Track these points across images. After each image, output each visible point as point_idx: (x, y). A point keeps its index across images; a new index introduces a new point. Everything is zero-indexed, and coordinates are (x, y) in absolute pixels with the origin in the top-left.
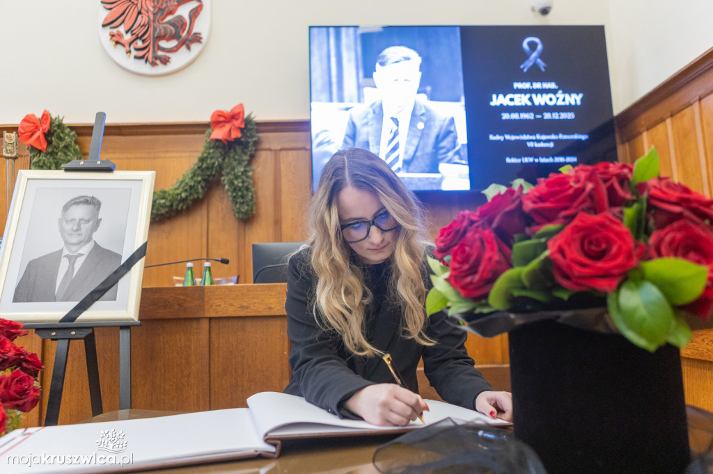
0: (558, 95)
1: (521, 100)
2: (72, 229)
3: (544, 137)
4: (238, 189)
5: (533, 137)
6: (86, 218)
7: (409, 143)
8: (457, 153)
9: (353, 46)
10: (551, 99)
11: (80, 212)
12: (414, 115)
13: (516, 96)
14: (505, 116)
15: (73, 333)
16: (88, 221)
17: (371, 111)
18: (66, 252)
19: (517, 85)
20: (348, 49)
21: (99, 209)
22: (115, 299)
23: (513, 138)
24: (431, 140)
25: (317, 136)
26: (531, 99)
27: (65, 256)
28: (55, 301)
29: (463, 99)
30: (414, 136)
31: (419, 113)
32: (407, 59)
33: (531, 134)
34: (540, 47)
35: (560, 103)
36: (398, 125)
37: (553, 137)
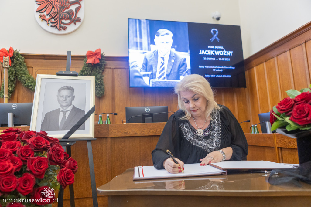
0: (224, 52)
1: (211, 53)
2: (63, 100)
3: (219, 67)
4: (98, 84)
5: (215, 67)
6: (68, 95)
7: (168, 67)
8: (187, 72)
9: (146, 28)
10: (221, 53)
11: (65, 93)
12: (170, 56)
13: (209, 51)
14: (205, 59)
15: (68, 143)
16: (69, 97)
17: (153, 54)
18: (61, 109)
19: (209, 47)
20: (144, 29)
21: (73, 92)
22: (84, 129)
23: (208, 67)
24: (177, 67)
25: (132, 63)
26: (214, 52)
27: (61, 111)
28: (59, 130)
29: (189, 51)
30: (170, 65)
31: (172, 56)
32: (167, 34)
33: (214, 66)
34: (217, 32)
35: (225, 54)
36: (164, 60)
37: (222, 67)
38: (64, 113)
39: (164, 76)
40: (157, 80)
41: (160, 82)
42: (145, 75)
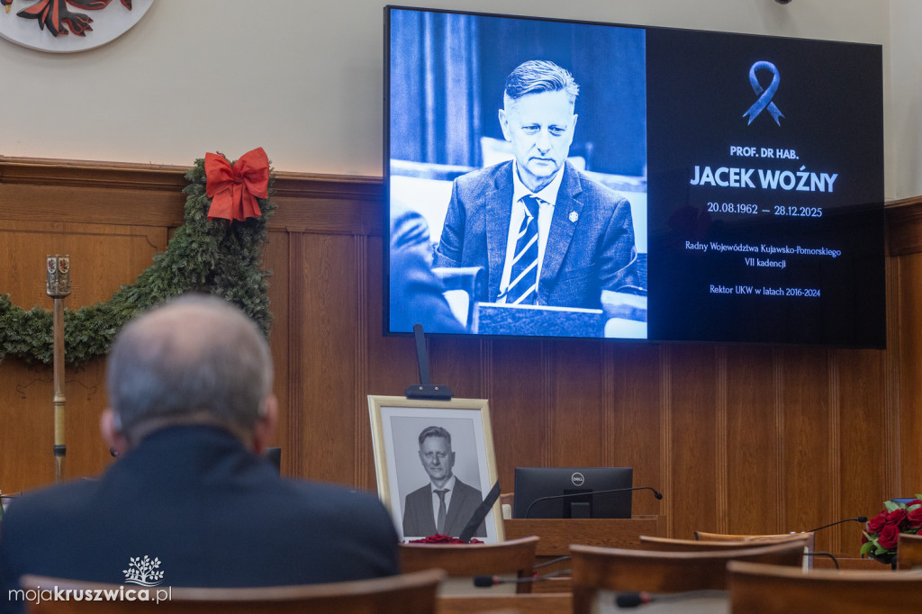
0: (799, 174)
1: (741, 178)
2: (433, 464)
3: (772, 250)
5: (756, 249)
6: (442, 451)
7: (552, 247)
8: (631, 271)
9: (464, 53)
10: (787, 180)
12: (562, 194)
13: (733, 171)
14: (713, 207)
16: (444, 455)
17: (492, 183)
19: (736, 150)
20: (456, 57)
21: (450, 442)
23: (723, 248)
24: (591, 244)
25: (400, 222)
26: (755, 178)
27: (435, 491)
29: (645, 171)
30: (562, 235)
31: (572, 192)
32: (556, 85)
33: (751, 245)
34: (776, 79)
35: (801, 187)
36: (535, 212)
37: (787, 250)
38: (441, 494)
39: (535, 287)
40: (502, 303)
41: (514, 314)
42: (453, 283)
